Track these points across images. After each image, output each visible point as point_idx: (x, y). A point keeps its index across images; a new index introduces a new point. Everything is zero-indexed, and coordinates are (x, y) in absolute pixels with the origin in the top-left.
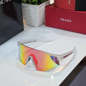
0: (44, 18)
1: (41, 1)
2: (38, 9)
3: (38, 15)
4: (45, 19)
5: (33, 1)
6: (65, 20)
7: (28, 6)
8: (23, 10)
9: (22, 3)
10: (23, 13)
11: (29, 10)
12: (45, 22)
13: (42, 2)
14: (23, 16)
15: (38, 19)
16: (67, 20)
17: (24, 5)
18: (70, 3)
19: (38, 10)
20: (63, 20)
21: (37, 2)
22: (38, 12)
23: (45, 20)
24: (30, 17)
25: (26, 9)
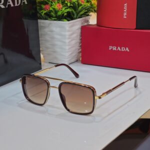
0: (79, 49)
1: (72, 16)
2: (67, 28)
3: (67, 41)
4: (81, 52)
5: (60, 13)
6: (117, 49)
7: (50, 23)
8: (40, 33)
9: (39, 21)
10: (40, 39)
11: (52, 31)
12: (81, 59)
13: (75, 16)
14: (41, 46)
15: (67, 47)
16: (122, 48)
17: (43, 23)
18: (126, 16)
19: (69, 31)
20: (115, 49)
21: (65, 14)
22: (67, 33)
23: (80, 55)
24: (54, 45)
25: (46, 30)
